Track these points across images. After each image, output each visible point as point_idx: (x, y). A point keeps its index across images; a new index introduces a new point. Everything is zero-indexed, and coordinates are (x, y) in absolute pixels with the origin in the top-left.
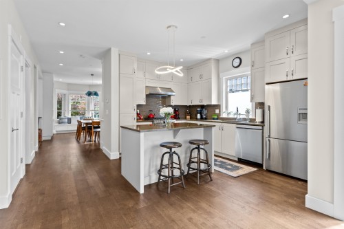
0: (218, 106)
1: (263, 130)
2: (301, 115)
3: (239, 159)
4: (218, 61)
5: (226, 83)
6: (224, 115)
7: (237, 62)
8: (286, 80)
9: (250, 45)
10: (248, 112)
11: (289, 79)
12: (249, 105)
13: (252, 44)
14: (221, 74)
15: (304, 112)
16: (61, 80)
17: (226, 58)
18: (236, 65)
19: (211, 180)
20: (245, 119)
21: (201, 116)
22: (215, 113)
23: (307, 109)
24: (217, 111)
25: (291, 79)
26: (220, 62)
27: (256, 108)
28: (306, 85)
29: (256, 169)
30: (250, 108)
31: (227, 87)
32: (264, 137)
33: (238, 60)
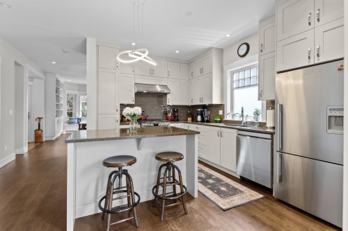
0: (221, 106)
1: (272, 139)
2: (333, 119)
3: (241, 177)
4: (221, 51)
5: (232, 78)
6: (228, 118)
7: (243, 50)
8: (307, 64)
9: (258, 23)
10: (257, 113)
11: (312, 63)
12: (259, 105)
13: (261, 21)
14: (225, 67)
15: (338, 114)
16: (69, 81)
17: (230, 46)
18: (242, 52)
19: (186, 214)
20: (253, 123)
21: (202, 118)
22: (218, 115)
23: (342, 109)
24: (221, 112)
25: (316, 62)
26: (224, 52)
27: (267, 109)
28: (341, 69)
29: (261, 196)
30: (260, 108)
31: (232, 82)
32: (275, 151)
33: (245, 47)
